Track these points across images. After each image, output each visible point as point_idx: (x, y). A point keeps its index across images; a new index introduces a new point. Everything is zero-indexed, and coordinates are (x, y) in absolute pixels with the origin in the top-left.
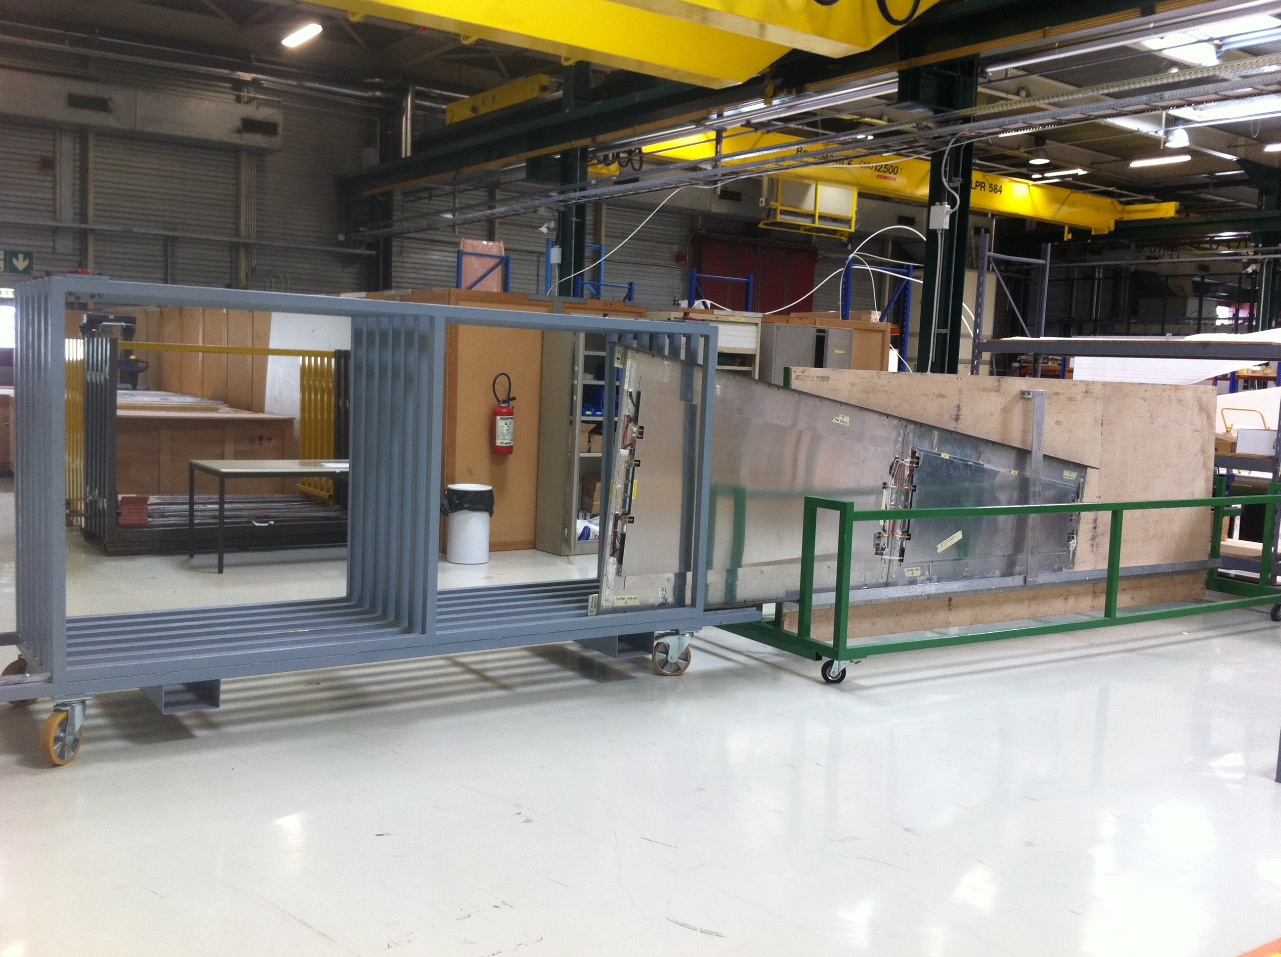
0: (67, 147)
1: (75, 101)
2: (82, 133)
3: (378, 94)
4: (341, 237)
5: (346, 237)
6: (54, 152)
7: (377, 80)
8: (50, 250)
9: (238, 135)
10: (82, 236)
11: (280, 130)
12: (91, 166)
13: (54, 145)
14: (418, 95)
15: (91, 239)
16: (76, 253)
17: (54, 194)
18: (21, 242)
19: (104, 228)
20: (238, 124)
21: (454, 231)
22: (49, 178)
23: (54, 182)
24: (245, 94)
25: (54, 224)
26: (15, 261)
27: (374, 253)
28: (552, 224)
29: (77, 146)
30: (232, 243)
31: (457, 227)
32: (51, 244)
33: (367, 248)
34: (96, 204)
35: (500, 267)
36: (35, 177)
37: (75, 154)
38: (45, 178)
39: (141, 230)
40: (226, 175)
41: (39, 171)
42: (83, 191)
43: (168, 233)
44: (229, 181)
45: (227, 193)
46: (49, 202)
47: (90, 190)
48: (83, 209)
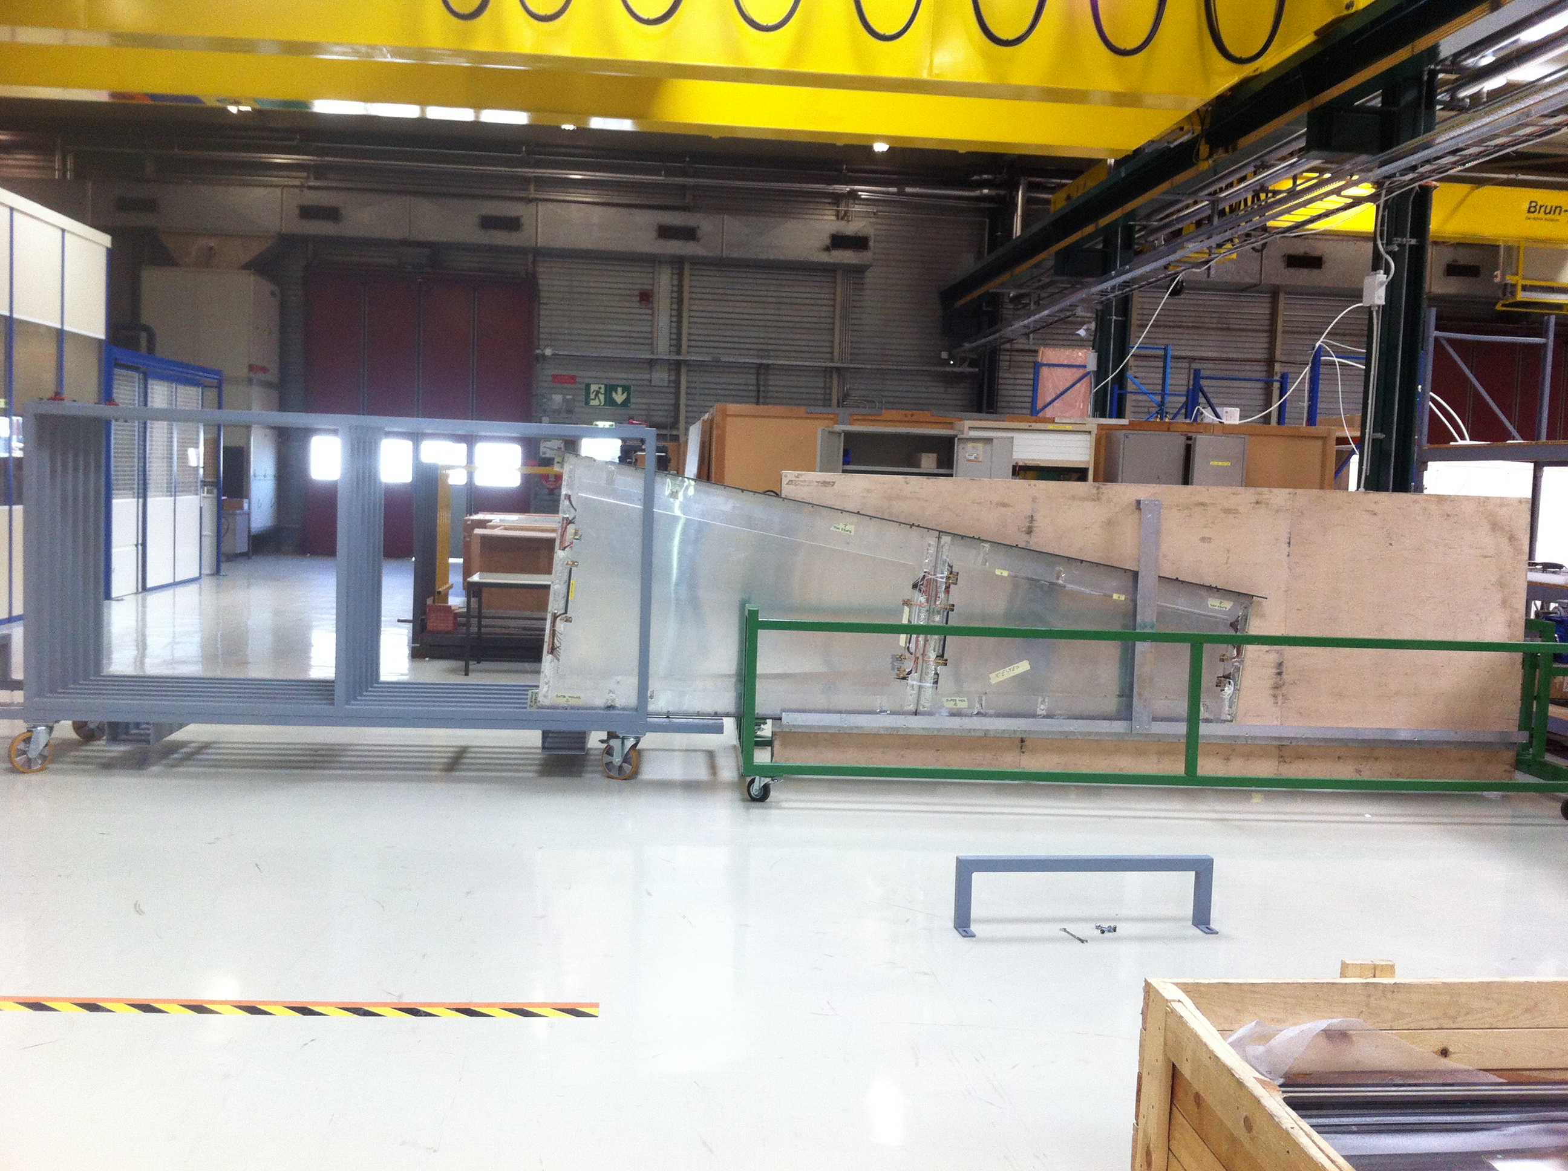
0: (664, 282)
1: (665, 232)
2: (678, 263)
3: (986, 191)
4: (944, 355)
5: (950, 354)
6: (653, 285)
7: (985, 176)
8: (648, 383)
9: (826, 253)
10: (676, 366)
11: (871, 244)
12: (686, 295)
13: (653, 278)
14: (1031, 187)
15: (684, 370)
16: (672, 385)
17: (652, 326)
18: (620, 376)
19: (696, 358)
20: (828, 242)
21: (1028, 339)
22: (650, 312)
23: (652, 315)
24: (842, 208)
25: (651, 357)
26: (614, 395)
27: (977, 370)
28: (1093, 326)
29: (676, 277)
30: (826, 367)
31: (1031, 335)
32: (647, 377)
33: (970, 366)
34: (689, 335)
35: (1090, 378)
36: (633, 311)
37: (673, 286)
38: (643, 311)
39: (732, 359)
40: (823, 296)
41: (638, 305)
42: (679, 322)
43: (759, 361)
44: (825, 302)
45: (823, 314)
46: (647, 335)
47: (685, 320)
48: (679, 340)
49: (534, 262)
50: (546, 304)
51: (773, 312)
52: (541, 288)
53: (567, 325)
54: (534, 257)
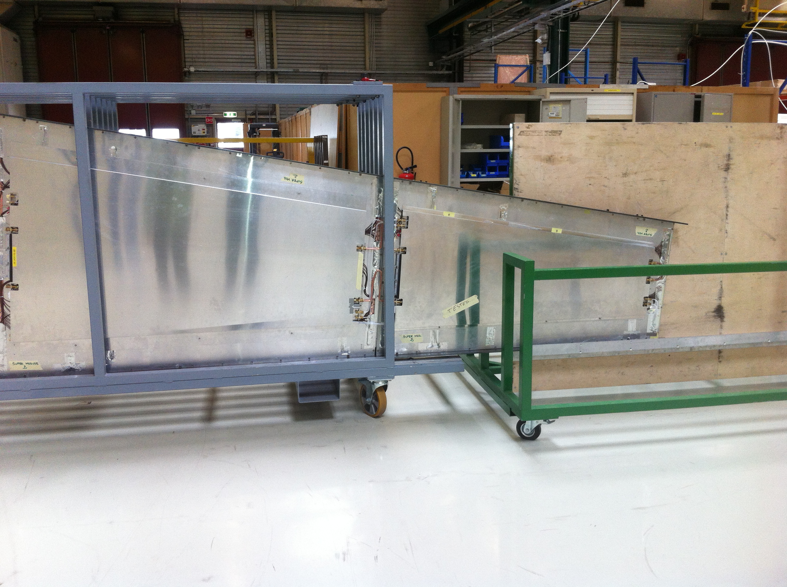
0: (260, 22)
2: (268, 11)
4: (431, 64)
5: (434, 63)
6: (253, 25)
10: (272, 76)
12: (274, 32)
13: (253, 21)
15: (276, 78)
17: (255, 51)
19: (282, 70)
22: (252, 42)
23: (254, 44)
25: (256, 70)
27: (451, 72)
29: (267, 20)
30: (361, 73)
33: (447, 70)
34: (278, 56)
35: (526, 73)
36: (243, 42)
37: (265, 26)
38: (248, 42)
39: (306, 70)
40: (357, 30)
41: (244, 38)
42: (271, 48)
43: (322, 71)
44: (359, 33)
45: (360, 41)
46: (252, 57)
47: (275, 47)
48: (272, 59)
49: (179, 13)
50: (188, 40)
51: (327, 40)
52: (184, 29)
53: (202, 52)
54: (178, 11)
